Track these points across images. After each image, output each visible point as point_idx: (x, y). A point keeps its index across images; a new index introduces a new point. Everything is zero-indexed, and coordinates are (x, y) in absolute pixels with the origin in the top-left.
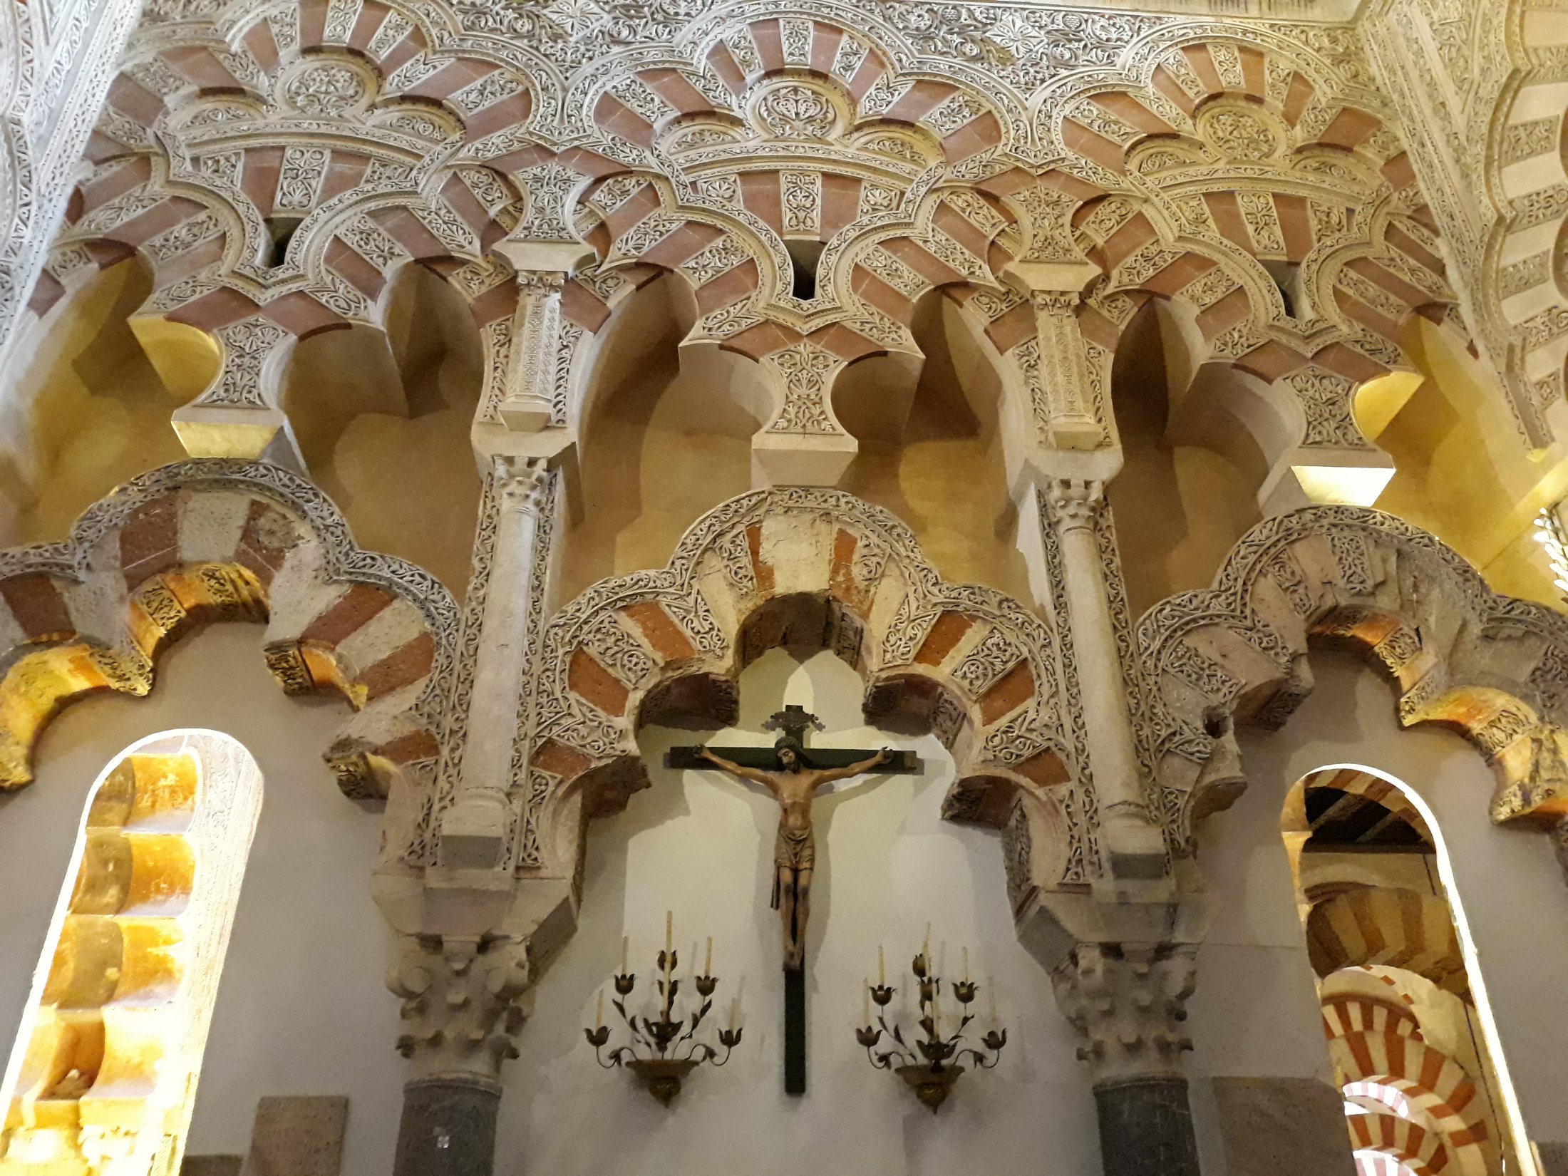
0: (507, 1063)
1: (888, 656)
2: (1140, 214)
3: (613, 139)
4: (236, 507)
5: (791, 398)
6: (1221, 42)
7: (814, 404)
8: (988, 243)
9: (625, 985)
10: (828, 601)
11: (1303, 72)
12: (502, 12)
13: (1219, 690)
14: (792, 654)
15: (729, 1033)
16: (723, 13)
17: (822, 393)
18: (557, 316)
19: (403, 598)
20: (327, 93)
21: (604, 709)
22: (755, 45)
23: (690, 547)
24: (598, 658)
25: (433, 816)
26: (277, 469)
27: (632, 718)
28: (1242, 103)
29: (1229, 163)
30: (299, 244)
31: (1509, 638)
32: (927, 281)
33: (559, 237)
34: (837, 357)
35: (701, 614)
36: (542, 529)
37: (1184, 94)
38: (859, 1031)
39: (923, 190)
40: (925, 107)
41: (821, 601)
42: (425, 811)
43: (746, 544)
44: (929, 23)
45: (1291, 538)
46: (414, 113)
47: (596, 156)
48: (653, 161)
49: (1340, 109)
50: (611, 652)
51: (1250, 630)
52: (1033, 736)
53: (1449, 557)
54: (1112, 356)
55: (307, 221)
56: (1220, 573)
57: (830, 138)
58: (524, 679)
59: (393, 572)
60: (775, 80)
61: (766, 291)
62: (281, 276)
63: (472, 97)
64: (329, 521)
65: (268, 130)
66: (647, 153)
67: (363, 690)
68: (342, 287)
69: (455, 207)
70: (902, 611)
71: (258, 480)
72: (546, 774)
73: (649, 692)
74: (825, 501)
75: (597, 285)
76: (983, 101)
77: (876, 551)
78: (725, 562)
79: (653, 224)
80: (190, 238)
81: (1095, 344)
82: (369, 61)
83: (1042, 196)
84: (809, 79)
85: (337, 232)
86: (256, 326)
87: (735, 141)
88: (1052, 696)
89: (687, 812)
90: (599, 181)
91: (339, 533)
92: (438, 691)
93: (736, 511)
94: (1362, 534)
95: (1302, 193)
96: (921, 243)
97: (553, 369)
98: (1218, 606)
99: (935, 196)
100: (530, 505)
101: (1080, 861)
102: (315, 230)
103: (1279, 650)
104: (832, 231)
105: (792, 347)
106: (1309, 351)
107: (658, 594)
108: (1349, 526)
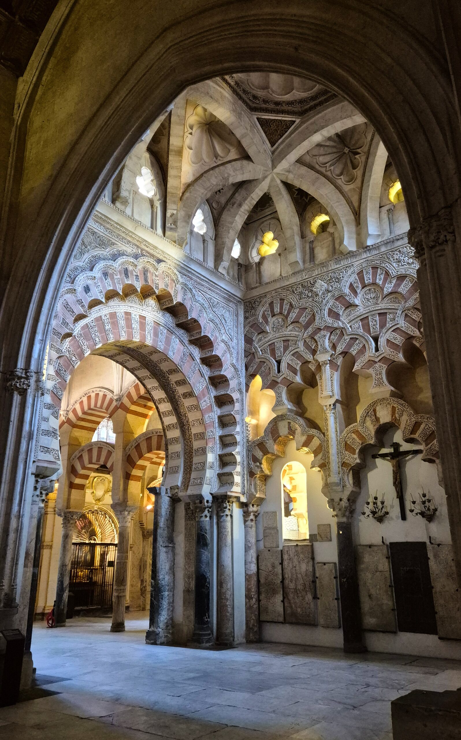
1: (405, 434)
4: (285, 423)
5: (377, 379)
7: (381, 379)
8: (417, 323)
9: (368, 503)
10: (392, 422)
12: (305, 292)
16: (350, 274)
17: (383, 376)
18: (329, 370)
19: (315, 437)
20: (278, 326)
21: (352, 454)
22: (358, 281)
23: (362, 417)
24: (349, 444)
26: (290, 415)
30: (282, 366)
32: (403, 339)
33: (325, 351)
34: (385, 366)
35: (367, 431)
36: (335, 418)
38: (409, 510)
39: (401, 311)
40: (399, 285)
43: (373, 414)
44: (399, 256)
46: (294, 326)
47: (330, 327)
48: (341, 324)
50: (351, 442)
57: (378, 303)
58: (337, 450)
59: (313, 432)
61: (368, 352)
62: (280, 375)
63: (304, 318)
64: (300, 424)
65: (271, 339)
67: (313, 456)
68: (291, 374)
69: (306, 348)
70: (407, 423)
71: (287, 418)
72: (344, 468)
73: (360, 449)
74: (388, 400)
77: (400, 410)
78: (370, 419)
80: (264, 370)
82: (284, 315)
84: (372, 286)
85: (287, 361)
87: (358, 311)
89: (377, 467)
90: (331, 333)
91: (302, 426)
92: (324, 455)
93: (370, 407)
96: (401, 328)
97: (330, 384)
99: (404, 313)
104: (382, 330)
105: (375, 365)
107: (358, 428)
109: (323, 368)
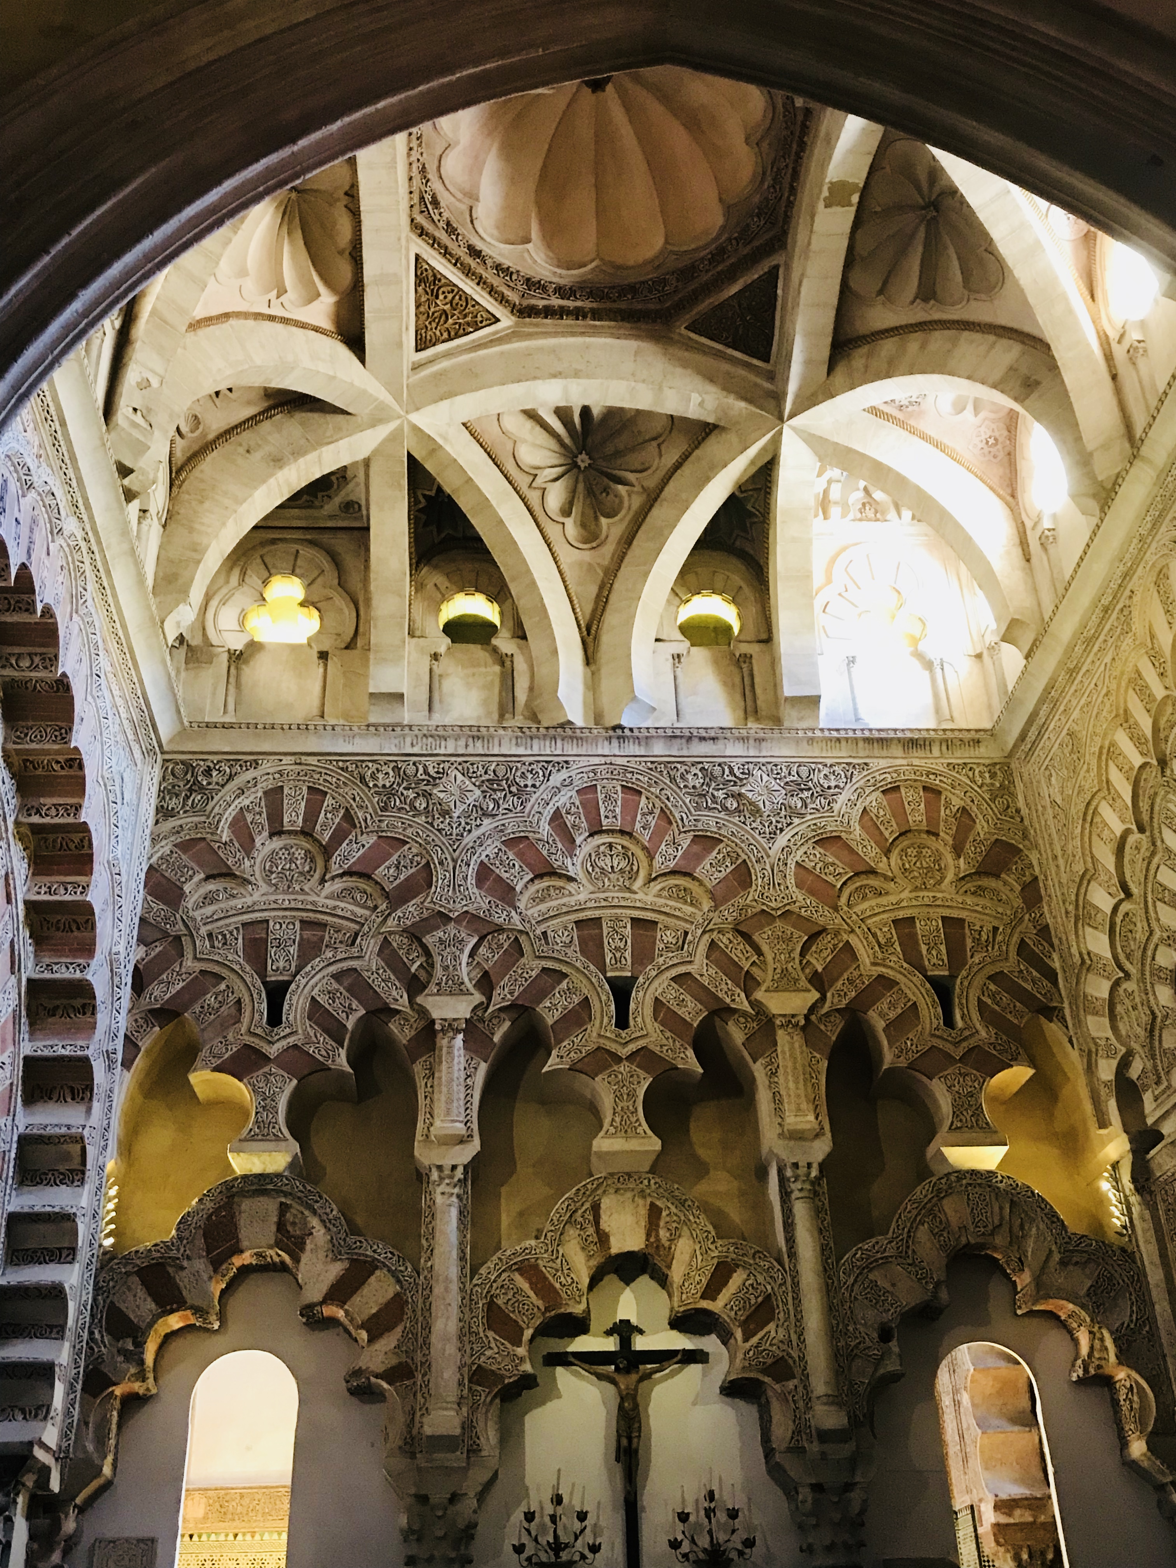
1: (684, 1296)
2: (848, 943)
3: (489, 903)
4: (269, 1206)
6: (912, 784)
10: (645, 1254)
11: (968, 808)
12: (405, 792)
13: (889, 1310)
14: (622, 1279)
15: (594, 1545)
16: (558, 783)
18: (462, 1052)
20: (291, 870)
22: (581, 810)
23: (556, 1223)
24: (503, 1307)
25: (417, 1419)
27: (527, 1346)
28: (925, 836)
29: (911, 892)
30: (291, 1005)
31: (1077, 1263)
32: (703, 1009)
33: (458, 990)
34: (646, 1075)
35: (566, 1272)
36: (464, 1214)
37: (881, 833)
39: (700, 932)
40: (699, 858)
41: (640, 1255)
42: (412, 1418)
43: (591, 1218)
44: (702, 781)
45: (941, 1196)
46: (353, 886)
47: (478, 917)
48: (517, 919)
49: (993, 841)
50: (510, 1303)
51: (911, 1265)
52: (774, 1349)
53: (1043, 1206)
54: (826, 1064)
55: (293, 985)
56: (893, 1225)
58: (461, 1324)
60: (596, 837)
61: (597, 1023)
62: (282, 1034)
63: (392, 871)
64: (331, 1216)
65: (256, 907)
66: (513, 913)
67: (364, 1335)
68: (321, 1039)
69: (388, 967)
71: (284, 1188)
72: (479, 1388)
73: (536, 1328)
74: (641, 1183)
75: (486, 1024)
76: (740, 851)
77: (675, 1218)
78: (578, 1232)
79: (520, 972)
80: (217, 1005)
81: (816, 1054)
83: (780, 934)
85: (313, 993)
86: (271, 1075)
87: (571, 894)
88: (786, 1321)
89: (559, 1397)
90: (482, 939)
94: (987, 1188)
95: (963, 915)
96: (698, 977)
97: (462, 1095)
98: (891, 1250)
99: (706, 936)
100: (454, 1199)
101: (799, 1433)
102: (299, 993)
103: (928, 1280)
105: (615, 1068)
106: (958, 1053)
107: (537, 1259)
108: (980, 1185)
109: (445, 1042)
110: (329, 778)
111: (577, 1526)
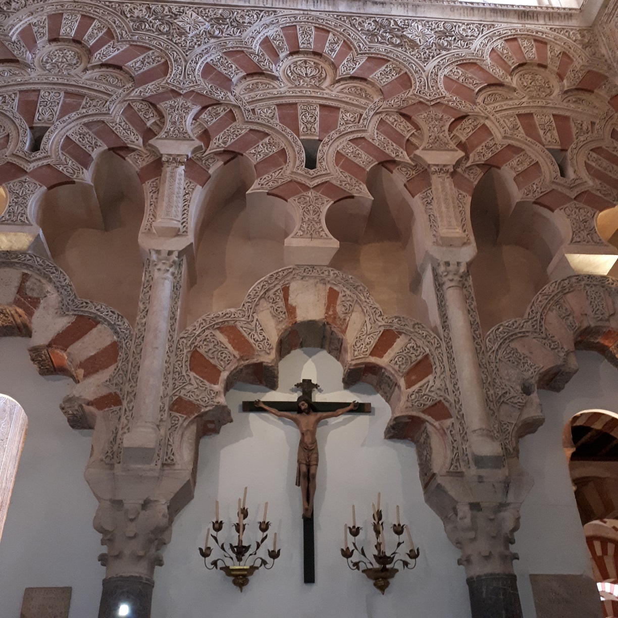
0: (157, 568)
1: (356, 353)
2: (484, 125)
3: (211, 87)
5: (304, 220)
6: (526, 37)
7: (317, 223)
8: (405, 140)
9: (218, 526)
10: (324, 324)
11: (567, 52)
12: (153, 21)
13: (529, 370)
14: (305, 353)
15: (273, 551)
16: (267, 22)
17: (320, 217)
18: (183, 177)
19: (103, 323)
20: (62, 62)
21: (208, 381)
22: (284, 39)
23: (252, 297)
24: (205, 355)
25: (119, 436)
26: (35, 256)
27: (223, 385)
28: (536, 68)
29: (529, 99)
30: (49, 139)
32: (374, 160)
33: (183, 137)
34: (328, 199)
35: (259, 331)
36: (175, 288)
37: (506, 63)
38: (342, 550)
39: (372, 113)
40: (372, 71)
41: (321, 324)
42: (114, 435)
43: (281, 295)
44: (374, 27)
45: (565, 292)
46: (108, 73)
47: (202, 95)
48: (232, 98)
49: (587, 70)
50: (211, 352)
51: (545, 339)
52: (432, 394)
54: (470, 198)
55: (52, 128)
56: (528, 310)
57: (323, 87)
58: (166, 365)
59: (97, 310)
60: (294, 57)
61: (291, 164)
62: (38, 157)
63: (138, 65)
64: (64, 284)
65: (31, 81)
66: (229, 94)
67: (81, 372)
68: (70, 162)
69: (129, 121)
70: (363, 330)
71: (26, 262)
72: (178, 415)
73: (232, 372)
74: (323, 273)
75: (204, 162)
76: (402, 67)
77: (349, 298)
78: (271, 304)
79: (232, 131)
81: (462, 192)
82: (84, 46)
83: (434, 116)
84: (313, 56)
85: (68, 134)
86: (25, 182)
87: (274, 88)
88: (442, 374)
89: (251, 435)
91: (69, 289)
92: (121, 372)
93: (276, 278)
94: (602, 289)
95: (567, 114)
96: (371, 140)
97: (181, 205)
98: (528, 327)
99: (378, 116)
100: (169, 275)
101: (458, 460)
102: (56, 133)
103: (559, 349)
104: (325, 134)
105: (305, 194)
106: (573, 195)
107: (236, 321)
108: (595, 285)
109: (169, 169)
110: (98, 10)
111: (261, 535)
